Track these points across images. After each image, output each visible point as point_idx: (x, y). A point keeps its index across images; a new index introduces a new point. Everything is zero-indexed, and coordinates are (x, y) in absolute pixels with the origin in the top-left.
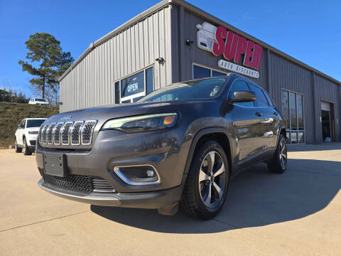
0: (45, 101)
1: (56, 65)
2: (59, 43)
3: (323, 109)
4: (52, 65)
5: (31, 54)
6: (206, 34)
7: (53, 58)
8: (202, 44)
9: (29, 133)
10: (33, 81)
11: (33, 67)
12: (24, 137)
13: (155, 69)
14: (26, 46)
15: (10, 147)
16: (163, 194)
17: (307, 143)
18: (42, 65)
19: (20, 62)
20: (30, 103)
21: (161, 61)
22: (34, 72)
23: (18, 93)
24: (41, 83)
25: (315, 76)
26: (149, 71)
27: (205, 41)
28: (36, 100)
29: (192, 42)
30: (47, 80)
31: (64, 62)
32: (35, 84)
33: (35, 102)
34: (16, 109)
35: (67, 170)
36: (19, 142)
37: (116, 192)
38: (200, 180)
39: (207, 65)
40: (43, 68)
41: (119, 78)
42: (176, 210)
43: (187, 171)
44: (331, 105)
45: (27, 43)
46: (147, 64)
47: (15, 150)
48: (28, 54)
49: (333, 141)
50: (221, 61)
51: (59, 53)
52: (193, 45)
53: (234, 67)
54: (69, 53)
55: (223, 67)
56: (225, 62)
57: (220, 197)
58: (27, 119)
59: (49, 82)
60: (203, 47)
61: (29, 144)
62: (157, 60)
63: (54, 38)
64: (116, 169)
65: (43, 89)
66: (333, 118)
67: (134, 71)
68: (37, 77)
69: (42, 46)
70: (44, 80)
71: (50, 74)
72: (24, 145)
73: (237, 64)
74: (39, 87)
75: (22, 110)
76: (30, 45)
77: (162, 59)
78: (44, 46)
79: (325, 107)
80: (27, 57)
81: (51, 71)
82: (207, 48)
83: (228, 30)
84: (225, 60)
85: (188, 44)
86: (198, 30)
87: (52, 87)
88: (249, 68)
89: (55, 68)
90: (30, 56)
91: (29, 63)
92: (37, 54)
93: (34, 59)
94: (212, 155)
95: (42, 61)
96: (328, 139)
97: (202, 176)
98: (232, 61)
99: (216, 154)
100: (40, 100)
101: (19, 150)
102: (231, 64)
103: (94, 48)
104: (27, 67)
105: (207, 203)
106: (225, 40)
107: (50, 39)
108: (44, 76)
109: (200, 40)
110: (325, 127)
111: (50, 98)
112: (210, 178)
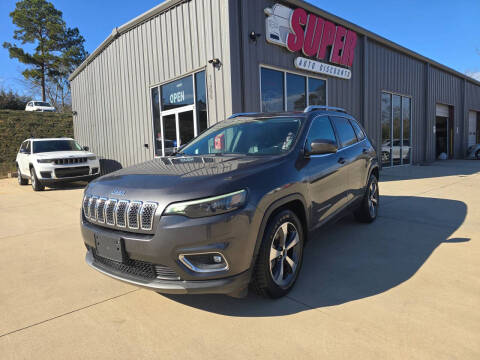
0: (48, 105)
1: (59, 47)
2: (60, 14)
3: (438, 115)
4: (53, 49)
5: (20, 32)
6: (279, 20)
7: (53, 37)
8: (273, 36)
9: (39, 161)
10: (26, 73)
11: (25, 52)
12: (31, 166)
13: (209, 74)
14: (12, 19)
15: (9, 175)
16: (233, 280)
17: (414, 164)
18: (38, 49)
19: (5, 45)
20: (29, 108)
21: (217, 64)
22: (27, 59)
23: (7, 92)
24: (38, 76)
25: (430, 69)
26: (200, 75)
27: (276, 32)
28: (36, 104)
29: (259, 35)
30: (47, 71)
31: (70, 44)
32: (31, 78)
33: (35, 108)
34: (10, 120)
35: (126, 255)
36: (25, 171)
37: (181, 280)
38: (271, 258)
39: (279, 66)
40: (40, 53)
41: (156, 83)
42: (246, 293)
43: (257, 253)
44: (451, 108)
45: (12, 14)
46: (196, 67)
47: (17, 181)
48: (16, 32)
49: (450, 157)
50: (299, 59)
51: (61, 30)
52: (259, 39)
53: (317, 67)
54: (77, 30)
55: (302, 67)
56: (304, 60)
57: (294, 270)
58: (32, 140)
59: (51, 74)
60: (274, 41)
61: (39, 177)
62: (211, 62)
63: (52, 7)
64: (181, 257)
65: (43, 85)
66: (452, 126)
67: (178, 74)
68: (31, 67)
69: (34, 19)
70: (42, 71)
71: (51, 62)
72: (33, 178)
73: (320, 61)
74: (37, 82)
75: (19, 120)
76: (18, 18)
77: (218, 60)
78: (39, 19)
79: (441, 112)
80: (15, 37)
81: (52, 58)
82: (280, 42)
83: (308, 12)
84: (304, 56)
85: (253, 38)
86: (267, 16)
87: (56, 81)
88: (338, 65)
89: (57, 53)
90: (19, 35)
91: (19, 47)
92: (30, 32)
93: (26, 40)
94: (284, 227)
95: (37, 42)
96: (444, 156)
97: (273, 254)
98: (314, 58)
99: (289, 225)
100: (41, 104)
101: (24, 182)
102: (312, 62)
103: (118, 36)
104: (17, 53)
105: (279, 281)
106: (304, 28)
107: (47, 9)
108: (42, 65)
109: (270, 30)
110: (440, 139)
111: (54, 98)
112: (282, 253)
